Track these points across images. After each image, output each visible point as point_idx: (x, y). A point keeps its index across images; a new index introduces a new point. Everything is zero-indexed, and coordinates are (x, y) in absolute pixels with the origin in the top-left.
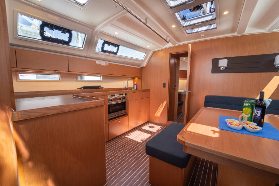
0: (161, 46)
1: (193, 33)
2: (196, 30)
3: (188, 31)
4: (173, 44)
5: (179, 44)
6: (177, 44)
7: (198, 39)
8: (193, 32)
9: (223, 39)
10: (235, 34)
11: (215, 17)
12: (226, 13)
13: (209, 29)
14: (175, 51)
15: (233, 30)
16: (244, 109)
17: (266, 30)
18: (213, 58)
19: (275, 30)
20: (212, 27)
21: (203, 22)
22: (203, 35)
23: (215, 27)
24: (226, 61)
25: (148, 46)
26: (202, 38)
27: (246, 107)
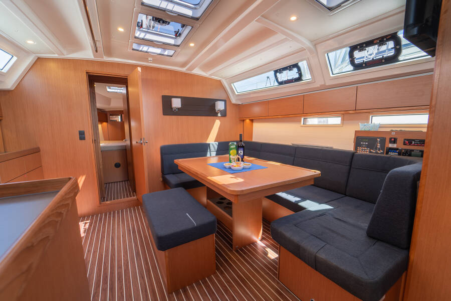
0: (65, 52)
1: (141, 51)
2: (145, 48)
3: (135, 46)
4: (95, 57)
5: (106, 59)
6: (103, 58)
7: (144, 62)
8: (140, 49)
9: (171, 71)
10: (184, 70)
11: (179, 43)
12: (192, 45)
13: (162, 53)
14: (97, 71)
15: (184, 65)
16: (231, 152)
17: (207, 74)
18: (163, 95)
19: (213, 77)
20: (166, 53)
21: (164, 44)
22: (151, 59)
23: (171, 54)
24: (179, 100)
25: (30, 42)
26: (150, 62)
27: (232, 149)
